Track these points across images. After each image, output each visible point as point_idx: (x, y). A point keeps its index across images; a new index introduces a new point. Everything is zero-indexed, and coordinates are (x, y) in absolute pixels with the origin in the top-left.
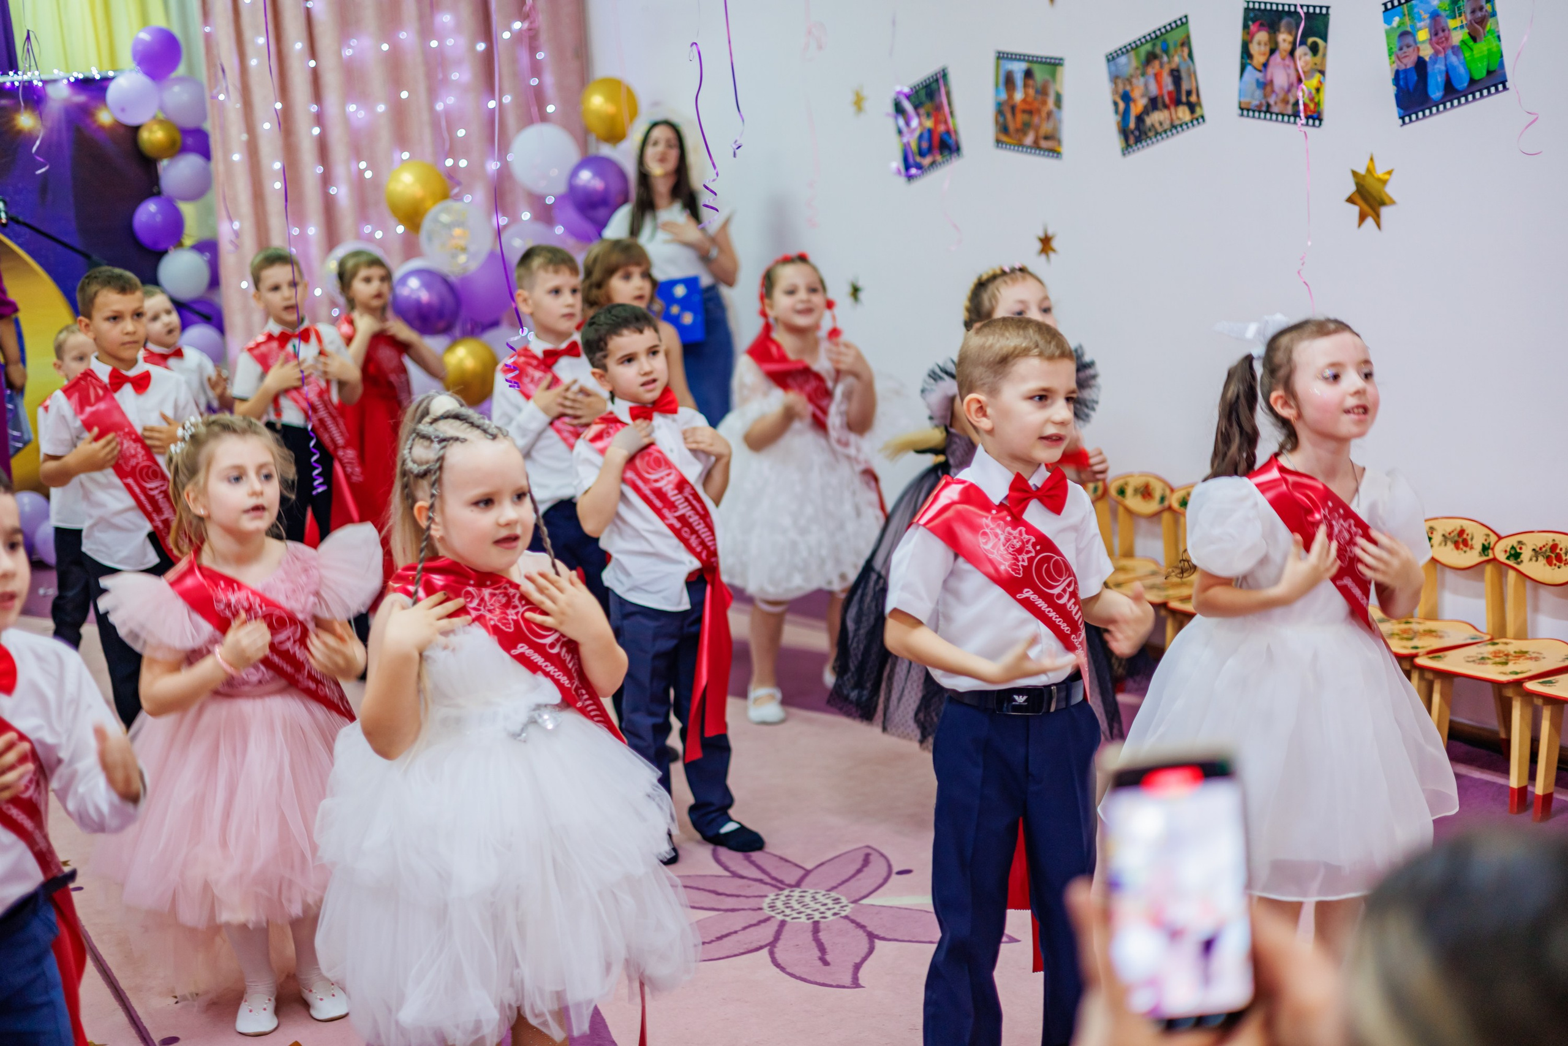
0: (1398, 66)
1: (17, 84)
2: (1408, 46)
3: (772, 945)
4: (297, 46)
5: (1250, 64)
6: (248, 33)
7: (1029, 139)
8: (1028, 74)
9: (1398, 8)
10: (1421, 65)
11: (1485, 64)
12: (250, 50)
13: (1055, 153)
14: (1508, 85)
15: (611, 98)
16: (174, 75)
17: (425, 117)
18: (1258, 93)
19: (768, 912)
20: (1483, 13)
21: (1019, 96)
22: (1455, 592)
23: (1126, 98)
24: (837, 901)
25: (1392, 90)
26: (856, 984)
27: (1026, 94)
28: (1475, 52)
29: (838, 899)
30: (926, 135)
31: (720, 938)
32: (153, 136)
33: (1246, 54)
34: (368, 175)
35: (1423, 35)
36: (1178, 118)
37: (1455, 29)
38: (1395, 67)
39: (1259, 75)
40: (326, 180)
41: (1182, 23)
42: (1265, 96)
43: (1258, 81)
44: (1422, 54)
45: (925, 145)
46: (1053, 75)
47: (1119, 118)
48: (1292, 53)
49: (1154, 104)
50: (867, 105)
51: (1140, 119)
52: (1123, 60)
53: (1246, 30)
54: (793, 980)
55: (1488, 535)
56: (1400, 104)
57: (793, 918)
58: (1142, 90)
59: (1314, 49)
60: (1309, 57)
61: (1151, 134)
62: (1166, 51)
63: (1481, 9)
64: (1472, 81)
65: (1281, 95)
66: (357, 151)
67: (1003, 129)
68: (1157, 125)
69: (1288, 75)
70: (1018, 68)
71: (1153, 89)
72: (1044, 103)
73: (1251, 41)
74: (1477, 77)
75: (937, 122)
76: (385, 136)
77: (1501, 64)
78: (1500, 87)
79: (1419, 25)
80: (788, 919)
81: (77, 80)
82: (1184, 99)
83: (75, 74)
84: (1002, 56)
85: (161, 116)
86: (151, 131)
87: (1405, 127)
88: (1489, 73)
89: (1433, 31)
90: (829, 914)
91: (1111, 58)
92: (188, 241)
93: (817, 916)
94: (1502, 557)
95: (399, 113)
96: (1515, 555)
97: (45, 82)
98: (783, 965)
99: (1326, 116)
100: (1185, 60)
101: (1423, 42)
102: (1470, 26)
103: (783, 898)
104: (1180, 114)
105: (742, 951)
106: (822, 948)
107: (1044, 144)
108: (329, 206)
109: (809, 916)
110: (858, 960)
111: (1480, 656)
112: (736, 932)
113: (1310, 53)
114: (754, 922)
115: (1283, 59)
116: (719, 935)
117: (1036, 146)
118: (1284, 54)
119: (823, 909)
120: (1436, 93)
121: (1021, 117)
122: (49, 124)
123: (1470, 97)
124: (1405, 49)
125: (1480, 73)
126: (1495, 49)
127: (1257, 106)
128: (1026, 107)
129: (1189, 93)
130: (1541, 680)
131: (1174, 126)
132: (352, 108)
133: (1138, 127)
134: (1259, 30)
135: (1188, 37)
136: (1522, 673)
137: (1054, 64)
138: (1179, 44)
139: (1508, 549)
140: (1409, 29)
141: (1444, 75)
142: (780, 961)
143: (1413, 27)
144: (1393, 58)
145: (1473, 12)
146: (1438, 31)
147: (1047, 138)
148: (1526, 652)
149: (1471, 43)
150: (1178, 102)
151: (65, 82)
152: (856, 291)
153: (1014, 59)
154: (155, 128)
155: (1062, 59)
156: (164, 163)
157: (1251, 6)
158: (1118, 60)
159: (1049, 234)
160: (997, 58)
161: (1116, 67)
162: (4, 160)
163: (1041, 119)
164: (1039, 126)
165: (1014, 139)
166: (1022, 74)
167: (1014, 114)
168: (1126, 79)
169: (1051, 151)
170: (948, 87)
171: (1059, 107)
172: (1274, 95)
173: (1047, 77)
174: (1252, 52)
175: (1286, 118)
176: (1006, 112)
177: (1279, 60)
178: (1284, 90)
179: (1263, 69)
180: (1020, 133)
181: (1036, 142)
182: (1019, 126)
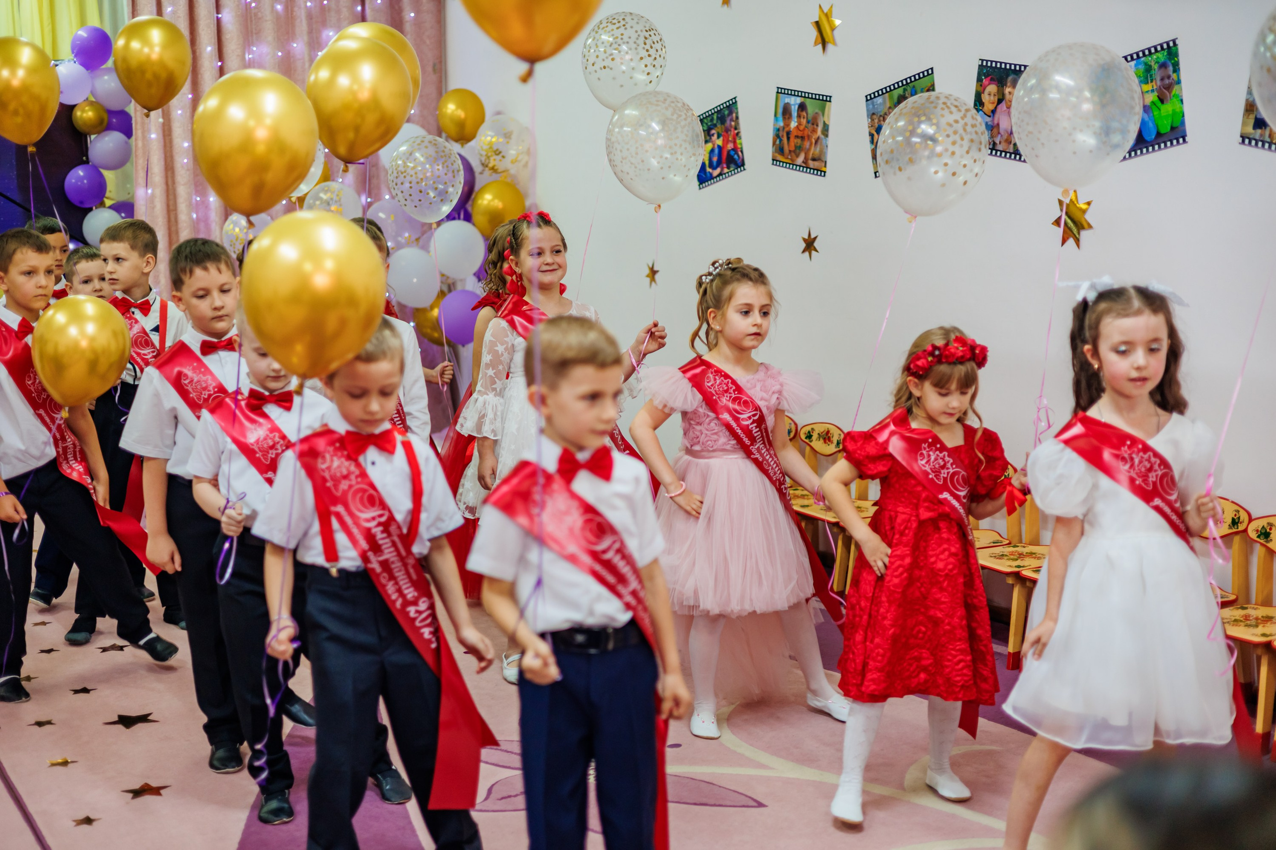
4: (208, 50)
5: (981, 110)
7: (800, 160)
8: (802, 107)
11: (1170, 121)
13: (821, 172)
14: (1187, 139)
15: (460, 106)
16: (104, 67)
20: (1170, 81)
21: (793, 124)
23: (880, 131)
27: (800, 124)
28: (1162, 111)
30: (716, 151)
32: (85, 115)
33: (979, 101)
37: (1147, 92)
39: (988, 119)
41: (928, 74)
42: (993, 136)
43: (987, 123)
45: (715, 159)
46: (823, 110)
47: (873, 147)
52: (879, 100)
53: (980, 83)
63: (1169, 77)
64: (1159, 134)
65: (1005, 137)
67: (780, 150)
70: (794, 102)
72: (814, 131)
73: (983, 93)
74: (1163, 131)
75: (726, 142)
77: (1183, 123)
78: (1181, 140)
84: (781, 91)
85: (92, 99)
86: (83, 111)
88: (1172, 128)
91: (870, 98)
92: (108, 203)
102: (1159, 90)
107: (811, 164)
115: (1008, 107)
117: (805, 166)
118: (1009, 103)
121: (795, 141)
123: (1156, 147)
125: (1165, 128)
126: (1178, 110)
128: (800, 134)
134: (989, 84)
135: (933, 84)
137: (825, 100)
138: (925, 88)
145: (1162, 79)
147: (814, 160)
149: (1159, 104)
152: (653, 272)
153: (791, 95)
154: (87, 108)
155: (830, 97)
156: (93, 137)
157: (985, 63)
158: (875, 100)
159: (813, 236)
160: (778, 92)
161: (874, 106)
163: (811, 144)
164: (809, 149)
165: (787, 158)
166: (797, 107)
167: (788, 138)
168: (881, 116)
169: (818, 170)
170: (737, 113)
171: (827, 136)
172: (1000, 136)
173: (817, 111)
174: (984, 101)
175: (1008, 155)
176: (783, 136)
177: (1005, 108)
178: (1007, 132)
179: (991, 115)
180: (793, 154)
181: (805, 161)
182: (792, 148)
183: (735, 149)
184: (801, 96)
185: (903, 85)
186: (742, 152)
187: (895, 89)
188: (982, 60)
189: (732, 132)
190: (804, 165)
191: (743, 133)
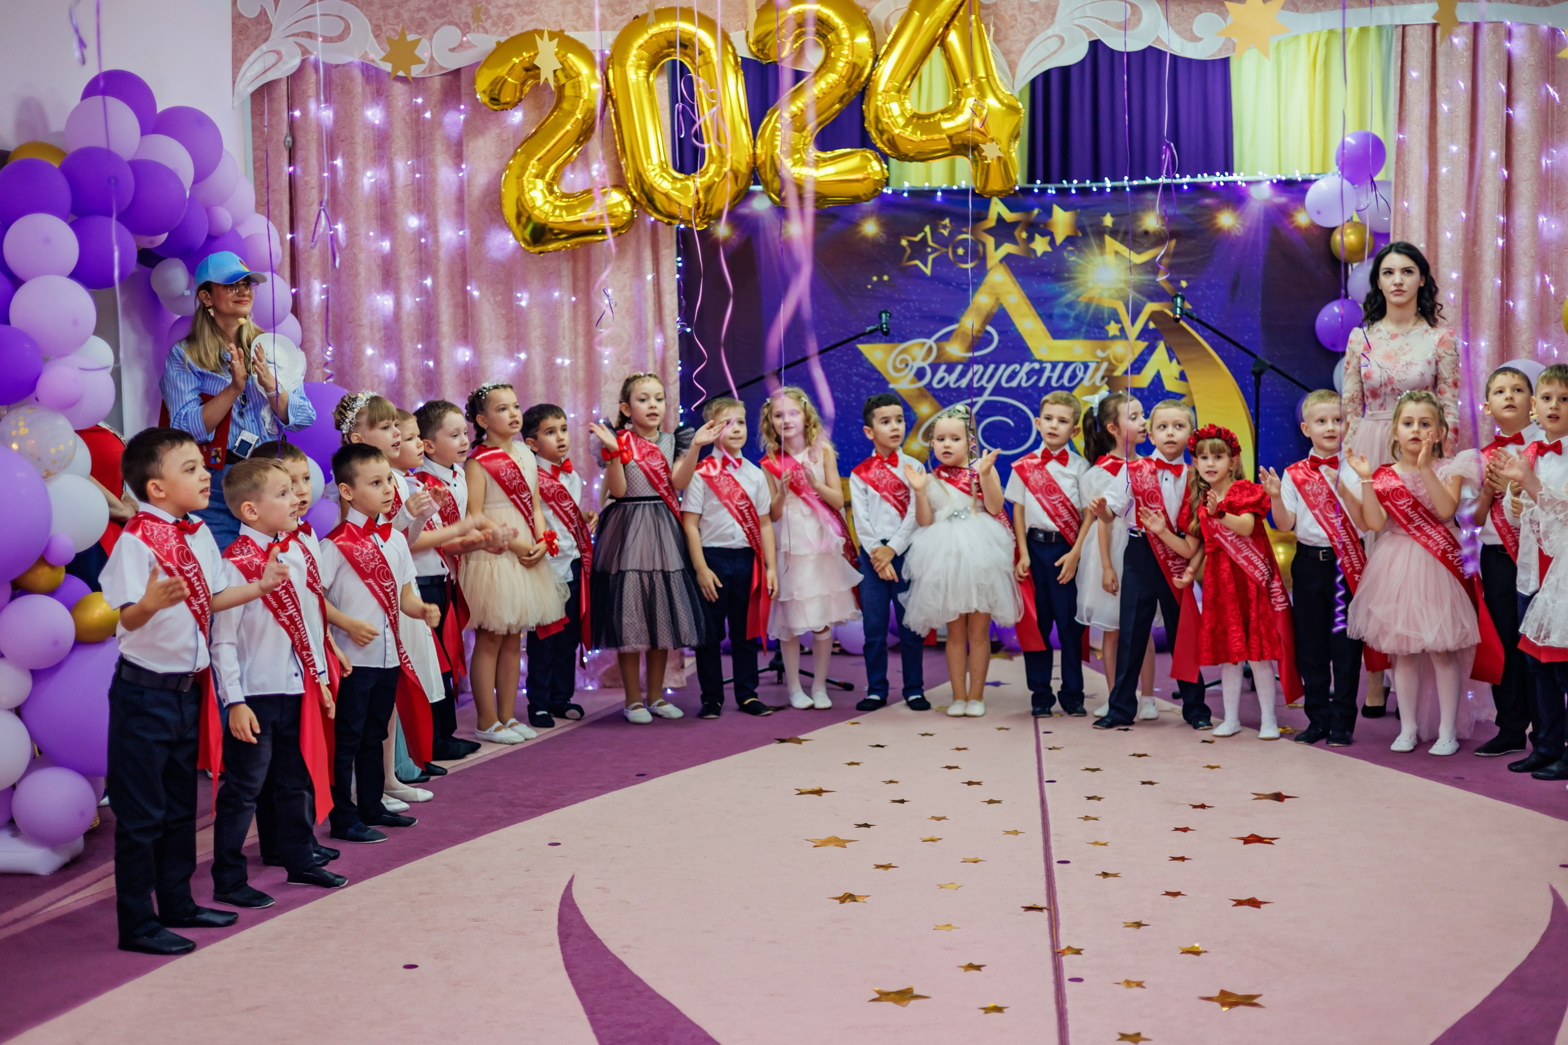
1: (1222, 184)
4: (1493, 154)
6: (1442, 141)
12: (1442, 157)
32: (1348, 239)
34: (1553, 289)
40: (1506, 291)
66: (1543, 265)
81: (1279, 181)
83: (1279, 177)
85: (1356, 219)
86: (1344, 234)
97: (1248, 183)
108: (1506, 319)
122: (1247, 224)
132: (1542, 219)
151: (1268, 183)
154: (1349, 231)
156: (1355, 265)
162: (1201, 257)
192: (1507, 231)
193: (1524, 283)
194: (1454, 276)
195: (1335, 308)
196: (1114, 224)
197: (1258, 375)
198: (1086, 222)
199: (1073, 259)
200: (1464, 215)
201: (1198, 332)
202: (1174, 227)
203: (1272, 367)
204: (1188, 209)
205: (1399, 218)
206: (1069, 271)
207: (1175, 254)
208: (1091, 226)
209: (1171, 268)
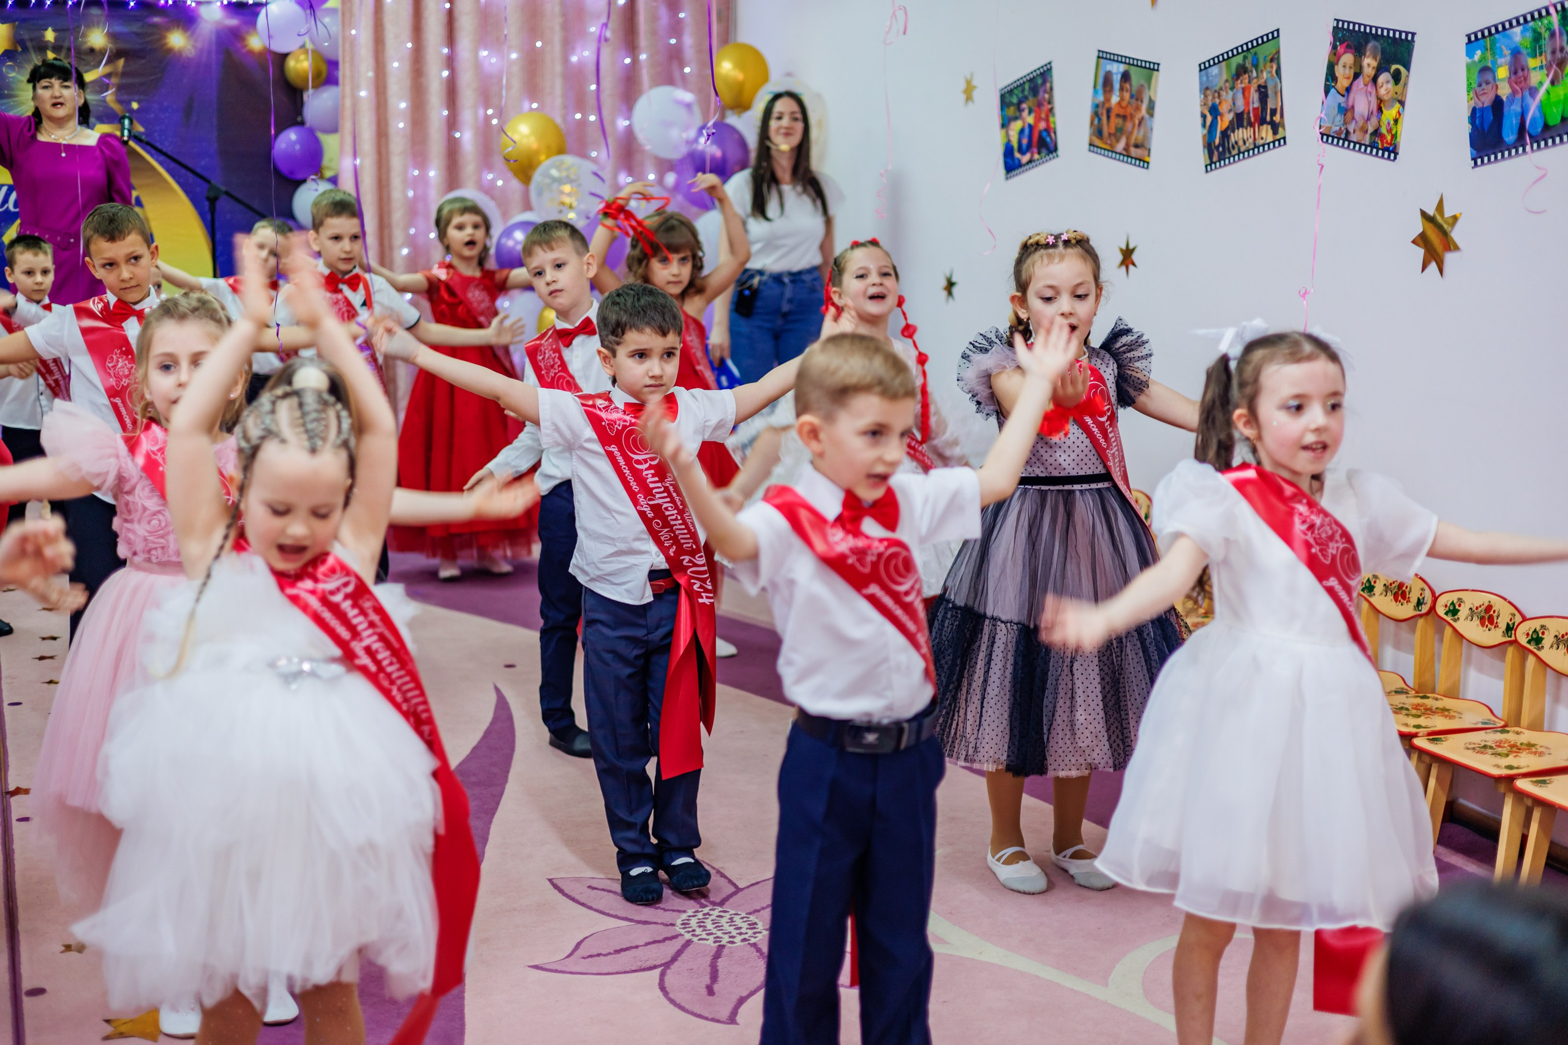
0: (1475, 103)
1: (171, 2)
2: (1487, 83)
3: (667, 965)
5: (1333, 87)
8: (1126, 77)
9: (1481, 41)
10: (1498, 104)
11: (1560, 109)
13: (1143, 162)
15: (739, 65)
17: (558, 68)
18: (1339, 119)
19: (678, 929)
20: (1564, 55)
21: (1115, 99)
22: (1480, 670)
23: (1214, 111)
24: (753, 925)
25: (1467, 128)
26: (732, 1019)
27: (1122, 99)
28: (1551, 95)
29: (755, 924)
30: (1027, 131)
31: (617, 952)
32: (300, 65)
33: (1331, 76)
34: (495, 122)
35: (1502, 73)
36: (1262, 138)
37: (1535, 68)
38: (1472, 103)
39: (1342, 100)
40: (452, 123)
41: (1273, 38)
42: (1345, 123)
43: (1339, 104)
44: (1500, 92)
45: (1025, 141)
46: (1149, 80)
47: (1205, 132)
48: (1375, 79)
49: (1240, 120)
50: (976, 94)
51: (1225, 135)
52: (1214, 70)
53: (1334, 51)
54: (672, 1006)
55: (1514, 615)
56: (1473, 144)
57: (700, 940)
58: (1231, 103)
59: (1397, 77)
60: (1391, 85)
61: (1234, 152)
62: (1256, 66)
63: (1562, 50)
64: (1546, 127)
65: (1361, 124)
66: (486, 97)
67: (1098, 132)
68: (1241, 143)
69: (1369, 103)
70: (1117, 69)
71: (1240, 105)
72: (1138, 109)
73: (1337, 64)
74: (1551, 123)
75: (1038, 119)
76: (516, 83)
79: (1501, 61)
80: (695, 939)
81: (230, 3)
82: (1268, 118)
84: (1103, 56)
85: (309, 46)
86: (297, 61)
87: (1477, 169)
88: (1563, 119)
89: (1513, 69)
90: (738, 939)
91: (1204, 68)
92: (324, 174)
93: (725, 939)
94: (1523, 640)
95: (533, 63)
96: (1536, 639)
97: (198, 3)
98: (667, 989)
99: (1402, 150)
100: (1272, 76)
101: (1503, 80)
103: (700, 915)
104: (1264, 135)
105: (634, 968)
106: (714, 976)
107: (1134, 151)
108: (453, 150)
109: (717, 940)
110: (744, 994)
111: (1483, 744)
112: (637, 947)
113: (1392, 81)
114: (660, 938)
115: (1366, 85)
116: (618, 948)
117: (1126, 154)
118: (1367, 79)
119: (734, 933)
120: (1509, 136)
121: (1115, 122)
122: (199, 45)
124: (1484, 86)
125: (1554, 119)
127: (1335, 132)
128: (1122, 112)
129: (1274, 112)
130: (1534, 779)
131: (1256, 147)
132: (485, 53)
133: (1222, 144)
134: (1345, 52)
135: (1278, 52)
136: (1518, 768)
137: (1151, 68)
138: (1269, 58)
139: (1531, 633)
140: (1490, 65)
141: (1519, 118)
142: (667, 984)
143: (1494, 62)
144: (1471, 95)
145: (1554, 52)
146: (1518, 70)
147: (1137, 146)
148: (1534, 745)
150: (1262, 121)
151: (219, 3)
152: (950, 285)
153: (1114, 60)
154: (303, 57)
155: (1158, 64)
156: (310, 92)
157: (1340, 25)
158: (1210, 70)
159: (1131, 247)
160: (1099, 57)
161: (1208, 77)
162: (152, 77)
163: (1134, 125)
164: (1131, 133)
165: (1106, 143)
166: (1119, 76)
167: (1108, 117)
168: (1215, 91)
169: (1140, 160)
170: (1051, 83)
171: (1152, 115)
172: (1354, 122)
173: (1143, 82)
174: (1337, 75)
175: (1363, 148)
176: (1102, 114)
177: (1362, 85)
178: (1363, 118)
179: (1346, 94)
180: (1113, 138)
181: (1126, 149)
182: (1113, 131)
183: (1048, 130)
184: (1125, 63)
185: (1243, 51)
186: (1055, 133)
187: (1233, 55)
188: (1338, 21)
189: (1047, 107)
190: (1124, 153)
191: (1058, 110)
192: (450, 62)
193: (469, 115)
194: (403, 105)
195: (292, 135)
196: (56, 39)
197: (213, 201)
198: (26, 36)
199: (13, 75)
200: (409, 45)
201: (152, 156)
202: (122, 45)
203: (227, 193)
204: (135, 27)
205: (347, 46)
206: (9, 88)
207: (124, 74)
208: (31, 40)
209: (120, 88)
